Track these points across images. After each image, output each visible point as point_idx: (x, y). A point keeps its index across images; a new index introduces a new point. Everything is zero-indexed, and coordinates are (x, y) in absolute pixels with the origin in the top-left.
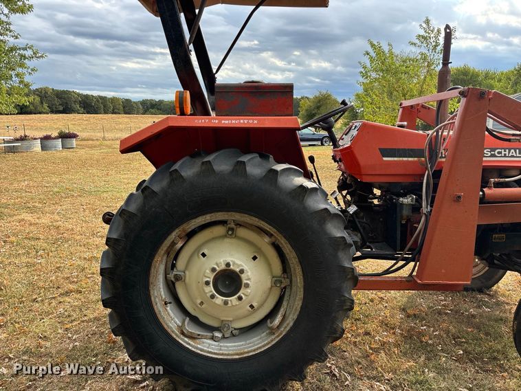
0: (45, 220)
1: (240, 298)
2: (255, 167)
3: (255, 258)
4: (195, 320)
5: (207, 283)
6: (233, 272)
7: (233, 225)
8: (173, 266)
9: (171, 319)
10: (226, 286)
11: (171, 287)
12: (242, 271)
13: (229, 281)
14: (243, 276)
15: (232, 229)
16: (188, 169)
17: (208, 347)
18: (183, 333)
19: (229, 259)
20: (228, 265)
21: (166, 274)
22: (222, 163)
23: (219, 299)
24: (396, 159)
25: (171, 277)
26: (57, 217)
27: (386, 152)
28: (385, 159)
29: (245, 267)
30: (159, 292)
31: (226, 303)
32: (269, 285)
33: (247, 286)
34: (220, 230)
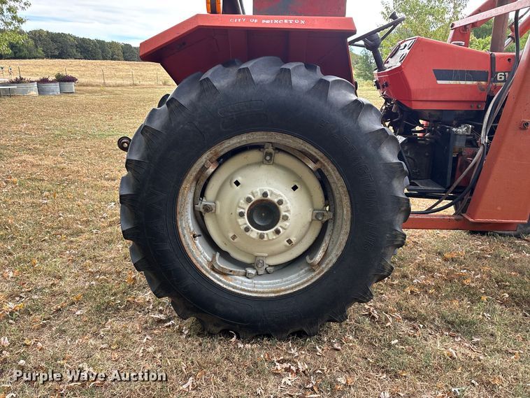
0: (48, 162)
1: (278, 232)
3: (295, 188)
4: (225, 255)
5: (241, 215)
6: (271, 203)
7: (271, 150)
8: (203, 195)
9: (200, 254)
10: (261, 218)
11: (199, 218)
12: (281, 202)
13: (265, 213)
14: (281, 207)
15: (270, 154)
16: (221, 79)
17: (239, 284)
18: (213, 269)
19: (266, 189)
20: (265, 194)
21: (194, 204)
22: (261, 71)
23: (254, 233)
24: (452, 82)
25: (200, 207)
26: (60, 159)
27: (441, 75)
28: (439, 82)
29: (284, 198)
30: (187, 224)
31: (262, 237)
32: (309, 218)
33: (286, 218)
34: (255, 155)
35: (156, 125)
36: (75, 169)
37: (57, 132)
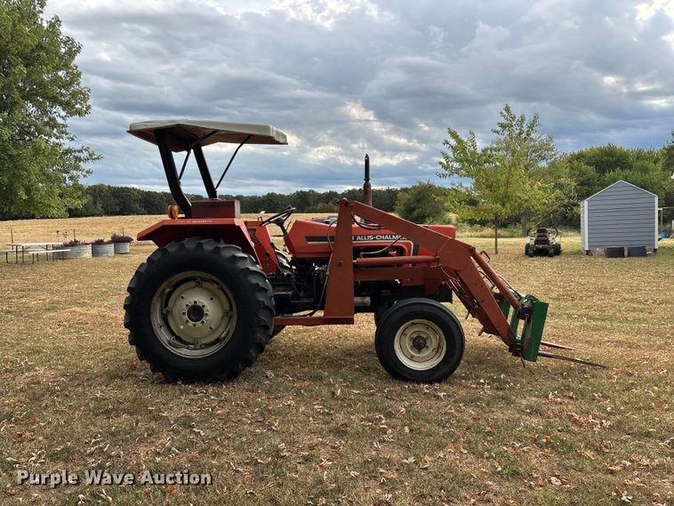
0: (93, 311)
1: (203, 322)
2: (209, 246)
3: (212, 299)
4: (178, 338)
5: (184, 313)
6: (199, 307)
7: (199, 280)
8: (166, 305)
9: (164, 336)
10: (194, 316)
11: (165, 318)
12: (204, 306)
13: (196, 312)
14: (205, 309)
15: (198, 282)
16: (172, 248)
17: (185, 352)
18: (170, 343)
19: (196, 299)
20: (195, 302)
21: (161, 310)
22: (190, 244)
23: (191, 323)
24: (316, 243)
25: (164, 311)
26: (103, 309)
27: (309, 239)
28: (309, 243)
29: (206, 304)
30: (157, 319)
32: (220, 315)
33: (207, 315)
34: (192, 283)
35: (142, 270)
36: (114, 315)
37: (104, 290)
